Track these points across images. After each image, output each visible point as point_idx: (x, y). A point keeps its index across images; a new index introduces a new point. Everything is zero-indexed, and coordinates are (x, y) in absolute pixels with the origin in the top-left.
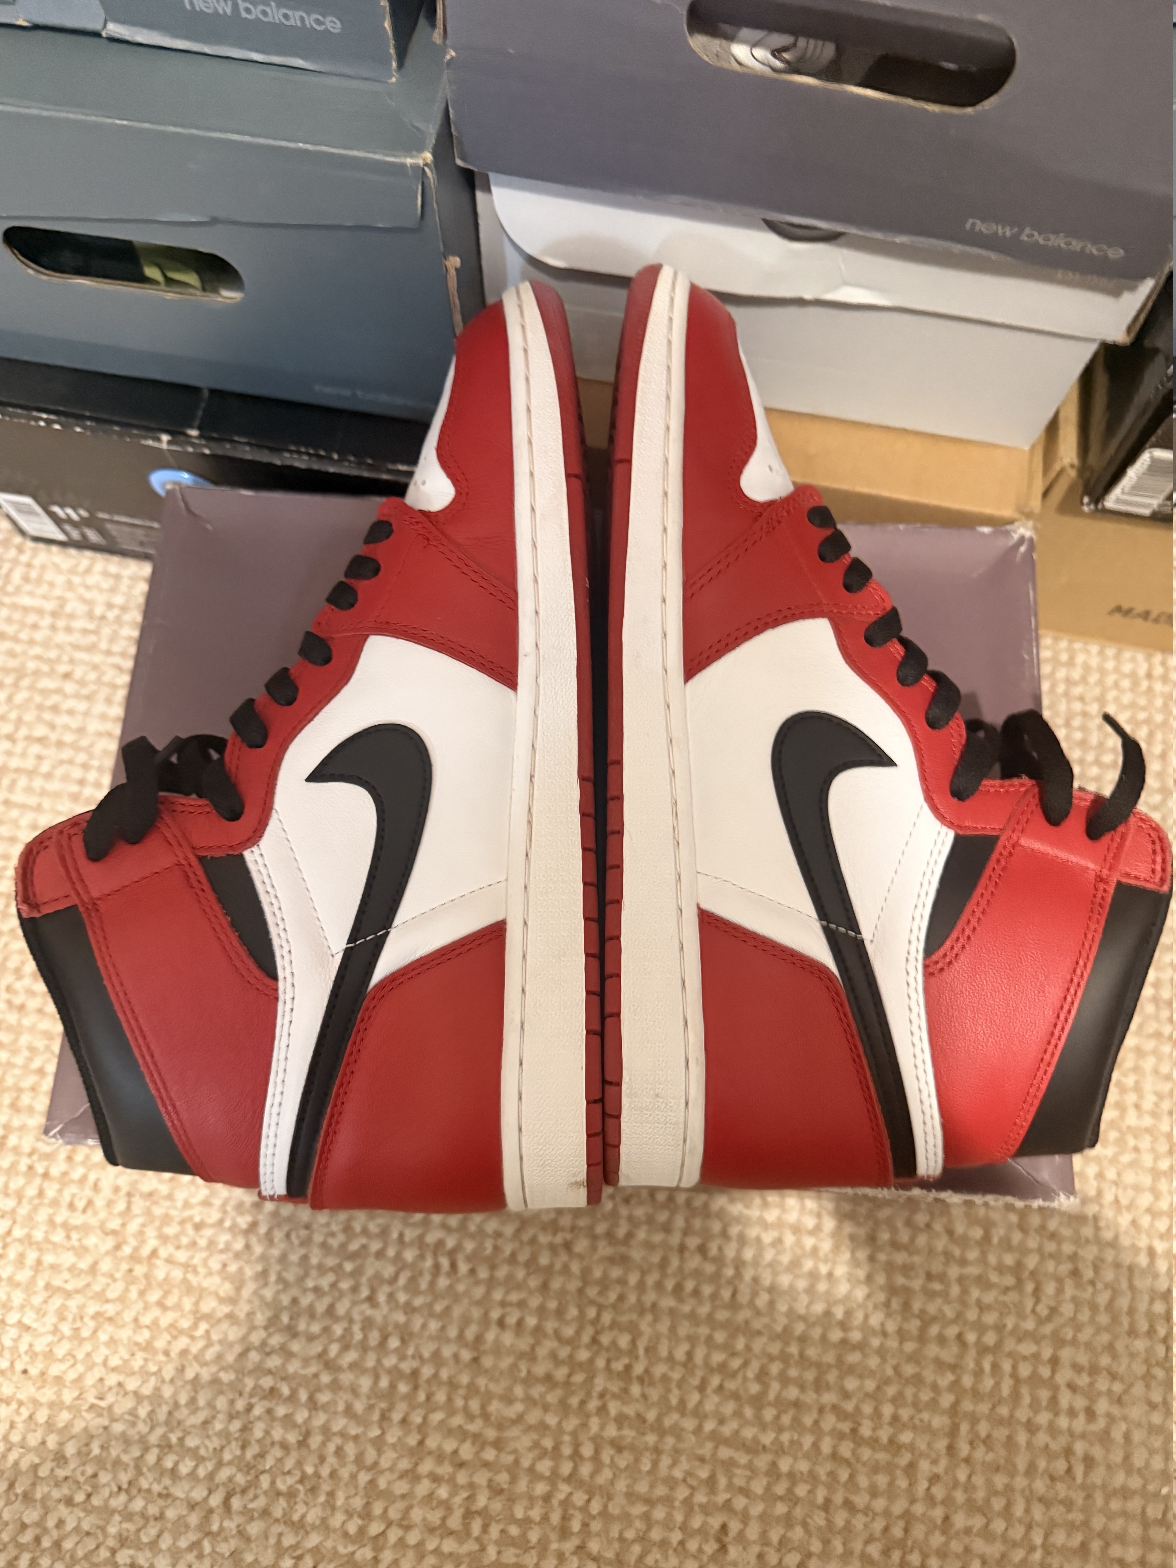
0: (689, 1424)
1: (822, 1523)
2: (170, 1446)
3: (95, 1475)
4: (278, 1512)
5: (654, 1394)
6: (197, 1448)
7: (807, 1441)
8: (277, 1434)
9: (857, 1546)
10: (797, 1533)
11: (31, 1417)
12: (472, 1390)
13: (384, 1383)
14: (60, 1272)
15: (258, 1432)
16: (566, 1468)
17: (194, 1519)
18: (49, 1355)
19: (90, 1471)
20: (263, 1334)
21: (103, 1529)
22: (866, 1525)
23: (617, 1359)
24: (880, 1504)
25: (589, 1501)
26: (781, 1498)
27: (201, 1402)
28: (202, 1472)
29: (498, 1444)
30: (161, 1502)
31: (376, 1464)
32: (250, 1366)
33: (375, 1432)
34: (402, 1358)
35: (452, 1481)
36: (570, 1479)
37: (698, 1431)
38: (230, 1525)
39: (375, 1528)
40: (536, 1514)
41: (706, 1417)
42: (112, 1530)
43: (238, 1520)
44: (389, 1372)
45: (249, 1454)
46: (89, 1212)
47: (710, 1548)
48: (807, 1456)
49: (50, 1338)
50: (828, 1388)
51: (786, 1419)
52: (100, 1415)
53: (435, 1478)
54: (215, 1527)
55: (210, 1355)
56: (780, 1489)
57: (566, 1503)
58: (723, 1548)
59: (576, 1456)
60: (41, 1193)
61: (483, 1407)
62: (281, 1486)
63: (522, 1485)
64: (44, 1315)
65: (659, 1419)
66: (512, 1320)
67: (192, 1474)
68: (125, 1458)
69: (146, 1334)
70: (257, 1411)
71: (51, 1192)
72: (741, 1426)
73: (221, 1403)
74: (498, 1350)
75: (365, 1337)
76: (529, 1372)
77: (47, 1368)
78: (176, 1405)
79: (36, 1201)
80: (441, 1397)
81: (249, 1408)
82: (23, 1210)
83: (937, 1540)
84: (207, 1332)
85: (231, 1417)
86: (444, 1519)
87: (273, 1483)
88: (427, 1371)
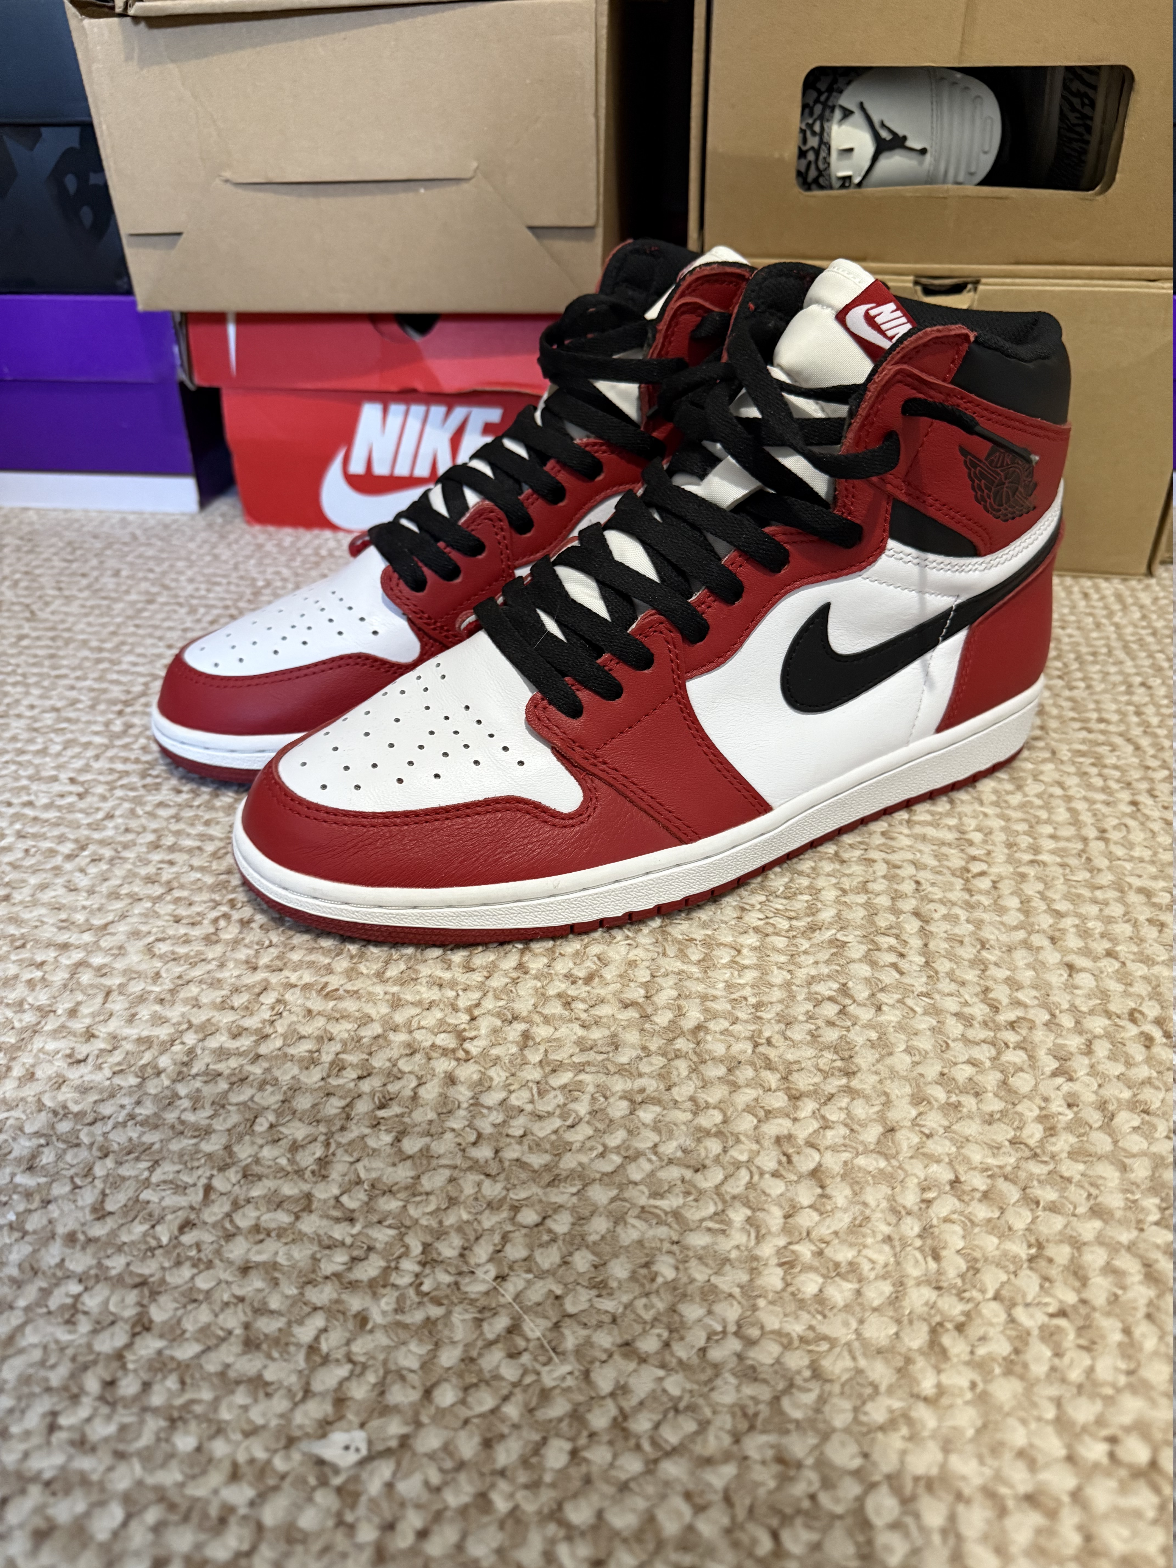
3: (673, 1310)
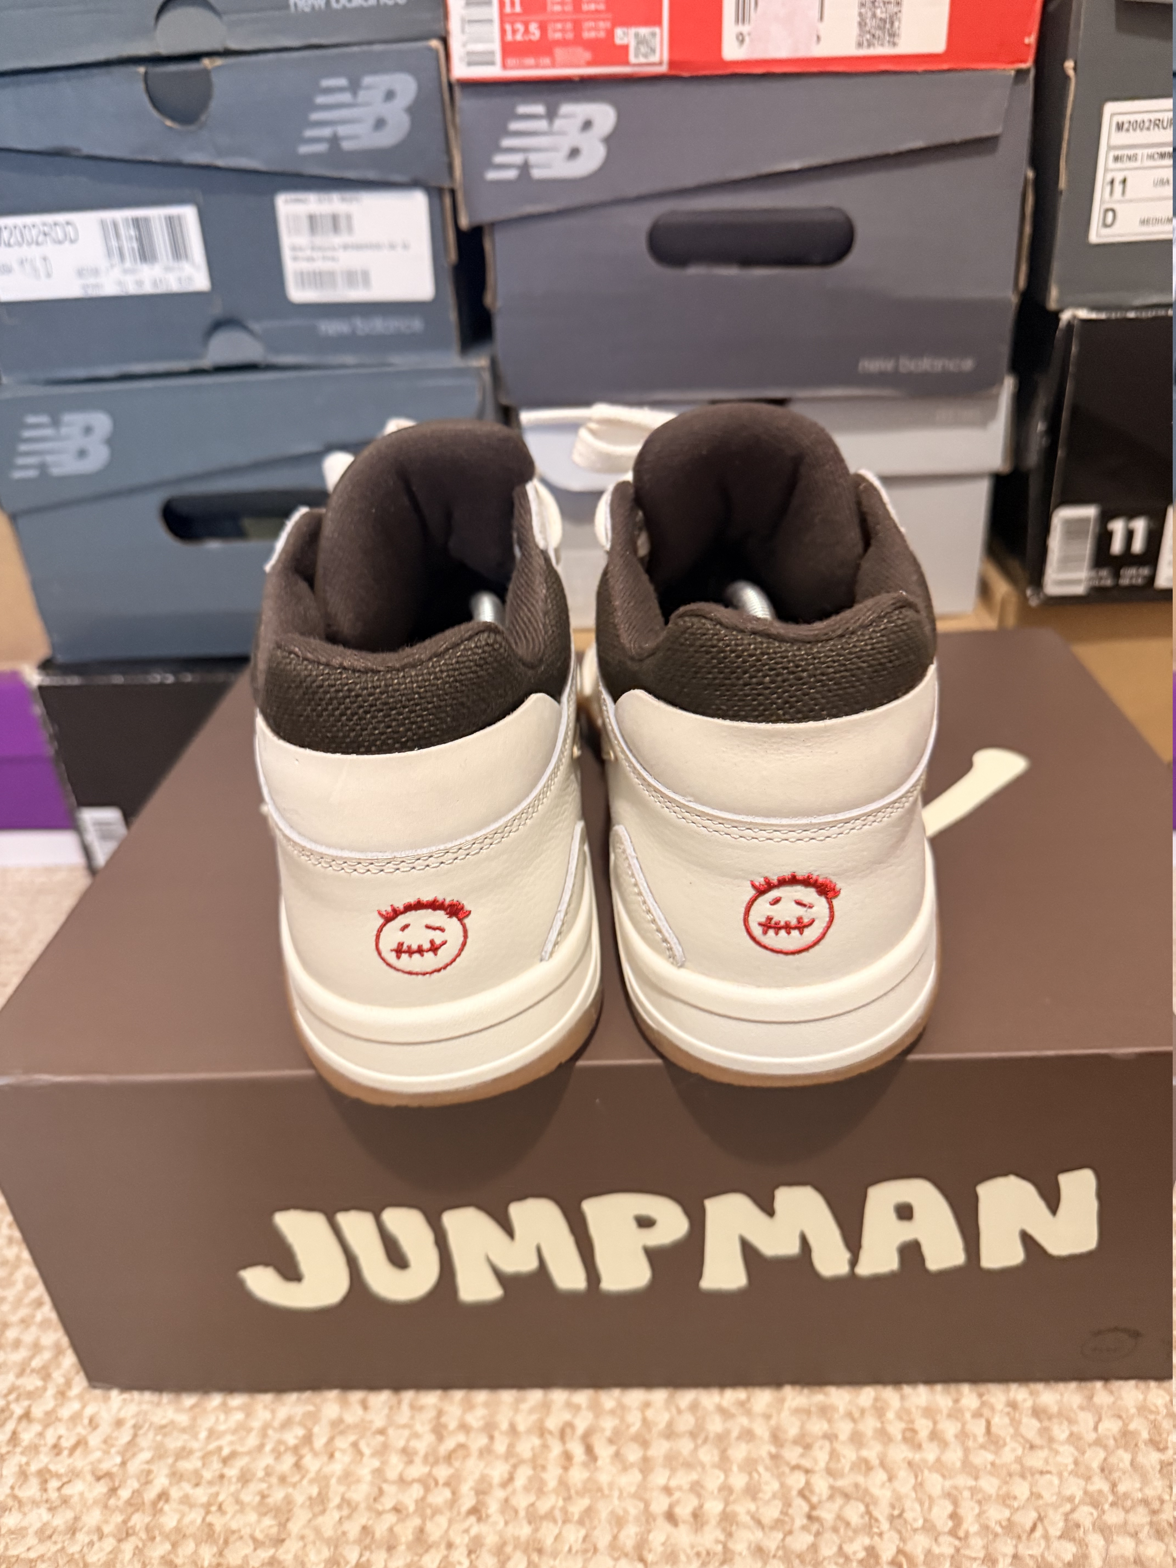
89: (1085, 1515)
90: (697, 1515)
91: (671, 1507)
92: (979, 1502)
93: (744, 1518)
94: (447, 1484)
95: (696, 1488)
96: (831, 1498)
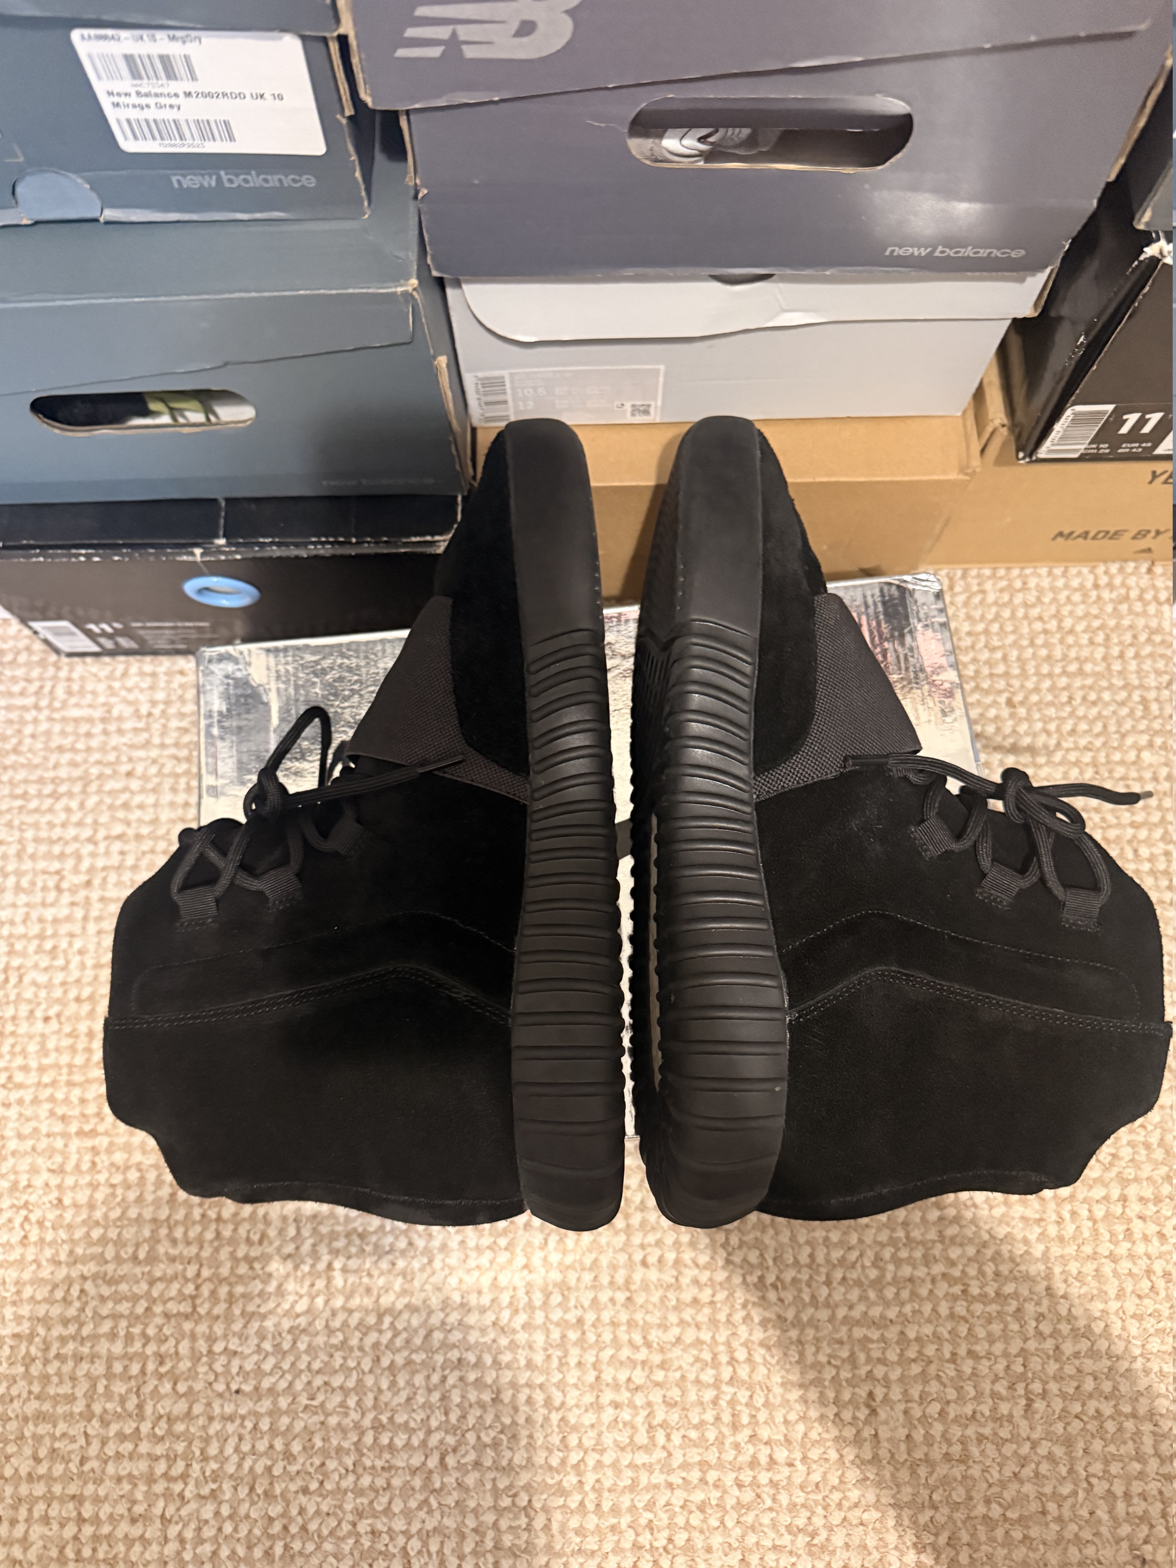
0: (823, 1314)
1: (952, 1373)
2: (383, 1426)
4: (488, 1463)
5: (788, 1296)
6: (407, 1423)
7: (927, 1308)
8: (473, 1396)
9: (987, 1387)
10: (934, 1387)
11: (255, 1427)
12: (632, 1324)
13: (556, 1335)
14: (252, 1299)
15: (456, 1398)
16: (726, 1373)
17: (417, 1482)
18: (259, 1372)
19: (317, 1462)
20: (442, 1315)
21: (340, 1507)
22: (990, 1368)
23: (751, 1273)
24: (998, 1348)
25: (751, 1397)
26: (914, 1360)
27: (401, 1383)
28: (415, 1442)
29: (663, 1366)
30: (386, 1475)
31: (563, 1404)
32: (436, 1344)
33: (557, 1377)
34: (566, 1310)
35: (631, 1405)
36: (731, 1381)
37: (831, 1319)
38: (450, 1480)
39: (574, 1457)
40: (709, 1417)
41: (837, 1306)
42: (349, 1507)
43: (456, 1474)
44: (558, 1324)
45: (453, 1418)
46: (266, 1243)
47: (863, 1413)
48: (929, 1321)
49: (255, 1358)
50: (936, 1261)
51: (905, 1294)
52: (316, 1413)
53: (616, 1405)
54: (437, 1485)
55: (399, 1342)
56: (911, 1354)
57: (732, 1403)
58: (874, 1412)
59: (733, 1361)
60: (218, 1234)
61: (644, 1338)
62: (486, 1439)
63: (692, 1396)
64: (246, 1339)
65: (797, 1316)
66: (652, 1259)
67: (408, 1445)
68: (346, 1445)
69: (340, 1336)
70: (451, 1380)
71: (227, 1233)
72: (868, 1307)
73: (419, 1380)
74: (645, 1286)
75: (530, 1299)
76: (678, 1300)
77: (260, 1383)
78: (380, 1391)
79: (216, 1244)
80: (607, 1337)
81: (444, 1379)
82: (206, 1253)
83: (1053, 1367)
84: (392, 1323)
85: (430, 1391)
86: (631, 1438)
87: (479, 1438)
88: (590, 1317)
89: (887, 1253)
90: (661, 1260)
91: (645, 1257)
92: (827, 1247)
93: (689, 1262)
94: (506, 1249)
95: (659, 1243)
96: (740, 1247)
